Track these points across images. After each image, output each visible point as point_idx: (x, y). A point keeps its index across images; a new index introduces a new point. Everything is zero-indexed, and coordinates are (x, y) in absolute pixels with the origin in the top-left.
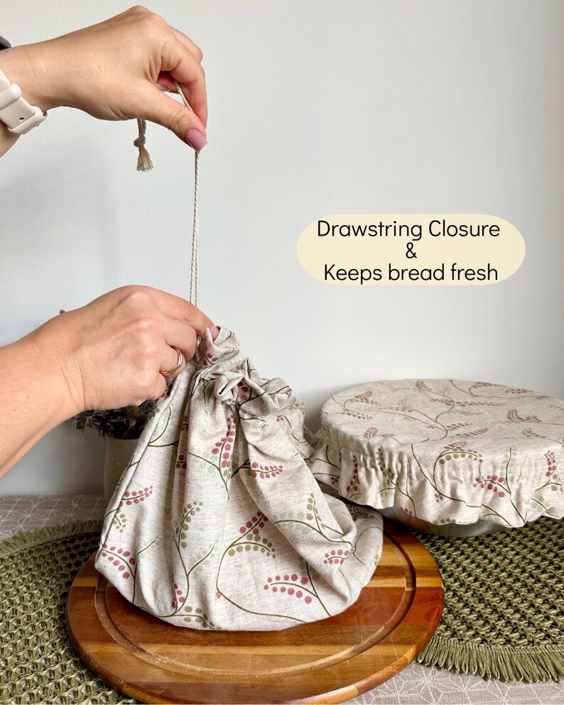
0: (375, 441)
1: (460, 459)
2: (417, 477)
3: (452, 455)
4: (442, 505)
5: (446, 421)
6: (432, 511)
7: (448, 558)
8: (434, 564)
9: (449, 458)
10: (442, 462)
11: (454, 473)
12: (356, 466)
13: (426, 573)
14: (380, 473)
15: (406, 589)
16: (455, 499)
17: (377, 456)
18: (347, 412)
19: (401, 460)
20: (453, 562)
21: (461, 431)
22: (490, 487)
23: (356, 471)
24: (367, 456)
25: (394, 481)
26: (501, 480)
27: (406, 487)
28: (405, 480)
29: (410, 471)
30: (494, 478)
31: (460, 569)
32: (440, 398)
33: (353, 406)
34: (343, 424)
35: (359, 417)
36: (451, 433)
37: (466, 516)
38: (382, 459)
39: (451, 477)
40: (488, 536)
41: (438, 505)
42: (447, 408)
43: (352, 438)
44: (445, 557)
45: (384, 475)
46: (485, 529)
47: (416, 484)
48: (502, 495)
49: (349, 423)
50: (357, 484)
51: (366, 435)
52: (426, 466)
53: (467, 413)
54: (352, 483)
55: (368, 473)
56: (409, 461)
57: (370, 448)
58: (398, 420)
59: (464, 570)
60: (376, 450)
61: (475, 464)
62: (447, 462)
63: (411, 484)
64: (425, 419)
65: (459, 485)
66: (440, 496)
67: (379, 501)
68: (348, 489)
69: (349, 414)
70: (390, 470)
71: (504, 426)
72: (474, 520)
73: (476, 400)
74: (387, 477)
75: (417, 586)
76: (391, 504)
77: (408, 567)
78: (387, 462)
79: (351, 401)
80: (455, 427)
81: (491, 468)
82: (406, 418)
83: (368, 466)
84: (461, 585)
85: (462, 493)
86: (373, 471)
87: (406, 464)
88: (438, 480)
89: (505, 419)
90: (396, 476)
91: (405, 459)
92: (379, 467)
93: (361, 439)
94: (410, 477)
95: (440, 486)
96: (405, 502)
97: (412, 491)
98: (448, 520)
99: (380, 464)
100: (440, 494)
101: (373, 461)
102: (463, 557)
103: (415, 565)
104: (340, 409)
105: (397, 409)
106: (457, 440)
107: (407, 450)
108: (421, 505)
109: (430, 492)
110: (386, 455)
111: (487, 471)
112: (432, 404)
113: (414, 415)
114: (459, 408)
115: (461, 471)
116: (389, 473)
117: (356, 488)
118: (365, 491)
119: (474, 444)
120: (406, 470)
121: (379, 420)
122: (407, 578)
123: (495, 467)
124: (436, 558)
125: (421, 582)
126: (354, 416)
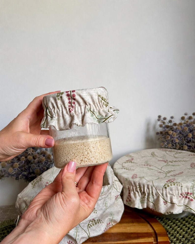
0: (137, 180)
1: (173, 186)
2: (156, 195)
3: (169, 185)
4: (167, 206)
5: (166, 169)
6: (163, 209)
7: (170, 228)
8: (165, 231)
9: (168, 186)
10: (166, 188)
11: (171, 192)
12: (129, 191)
13: (162, 235)
14: (140, 193)
15: (154, 243)
16: (172, 203)
17: (138, 186)
18: (123, 167)
19: (148, 188)
20: (173, 229)
21: (172, 173)
22: (186, 197)
23: (130, 193)
24: (134, 186)
25: (146, 197)
26: (191, 194)
27: (151, 199)
28: (151, 196)
29: (152, 192)
30: (188, 193)
31: (176, 232)
32: (161, 159)
33: (126, 165)
34: (123, 173)
35: (129, 170)
36: (168, 175)
37: (177, 210)
38: (140, 187)
39: (170, 194)
40: (187, 217)
41: (165, 206)
42: (165, 164)
43: (127, 179)
44: (169, 227)
45: (142, 194)
46: (185, 215)
47: (155, 197)
48: (192, 200)
49: (124, 173)
50: (130, 199)
51: (133, 178)
52: (159, 190)
53: (173, 166)
54: (128, 198)
55: (135, 194)
56: (152, 188)
57: (134, 183)
58: (145, 170)
59: (178, 233)
60: (137, 184)
61: (179, 188)
62: (168, 188)
63: (153, 198)
64: (156, 169)
65: (173, 197)
66: (166, 202)
67: (140, 205)
68: (127, 201)
69: (125, 169)
70: (144, 192)
71: (190, 170)
72: (181, 212)
73: (177, 160)
74: (143, 195)
75: (158, 241)
76: (145, 207)
77: (154, 233)
78: (142, 189)
79: (125, 163)
80: (169, 172)
81: (186, 190)
82: (149, 169)
83: (135, 191)
84: (177, 240)
85: (175, 200)
86: (137, 193)
87: (150, 189)
88: (165, 195)
89: (189, 167)
90: (147, 195)
91: (150, 187)
92: (139, 191)
93: (131, 179)
94: (153, 195)
95: (165, 198)
96: (151, 205)
97: (154, 201)
98: (170, 212)
99: (139, 190)
100: (166, 201)
101: (136, 188)
102: (177, 227)
103: (157, 232)
104: (121, 167)
105: (144, 165)
106: (171, 178)
107: (151, 184)
108: (158, 207)
109: (161, 201)
110: (142, 186)
111: (185, 190)
112: (159, 162)
113: (152, 168)
114: (170, 163)
115: (174, 191)
116: (143, 193)
117: (130, 201)
118: (134, 201)
119: (179, 179)
120: (151, 192)
121: (137, 171)
122: (154, 237)
123: (188, 189)
124: (165, 228)
125: (160, 239)
126: (127, 169)
